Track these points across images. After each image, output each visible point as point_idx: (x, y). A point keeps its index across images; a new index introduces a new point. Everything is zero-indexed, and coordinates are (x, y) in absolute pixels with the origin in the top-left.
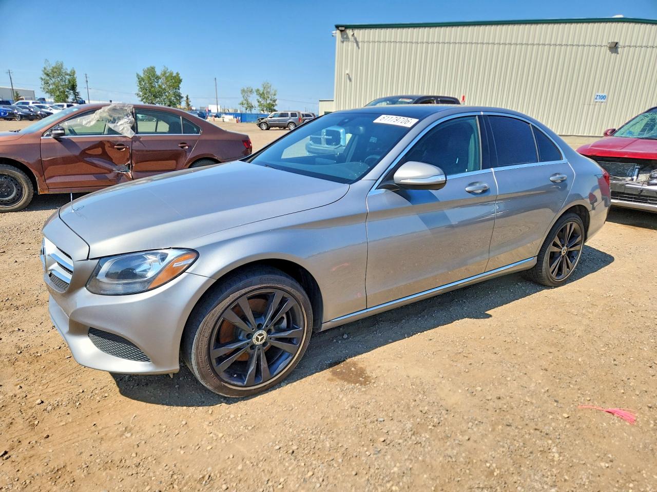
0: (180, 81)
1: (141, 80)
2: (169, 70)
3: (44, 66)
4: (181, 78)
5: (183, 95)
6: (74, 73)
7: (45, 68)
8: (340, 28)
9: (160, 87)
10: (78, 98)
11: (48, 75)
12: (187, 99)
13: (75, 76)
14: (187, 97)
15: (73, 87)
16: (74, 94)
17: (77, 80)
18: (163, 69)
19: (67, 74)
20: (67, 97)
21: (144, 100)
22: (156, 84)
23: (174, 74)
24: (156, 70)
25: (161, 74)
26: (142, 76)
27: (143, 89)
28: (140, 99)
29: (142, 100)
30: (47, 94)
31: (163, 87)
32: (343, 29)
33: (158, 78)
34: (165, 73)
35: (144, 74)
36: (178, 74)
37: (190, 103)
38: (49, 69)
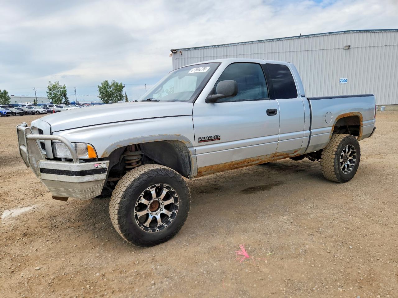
0: (122, 87)
1: (100, 88)
2: (116, 82)
3: (49, 85)
5: (124, 95)
6: (65, 87)
7: (49, 86)
8: (173, 52)
9: (111, 91)
10: (67, 100)
11: (50, 89)
12: (126, 97)
13: (66, 89)
14: (126, 96)
15: (65, 95)
16: (65, 99)
17: (67, 91)
18: (112, 81)
19: (62, 88)
20: (62, 100)
21: (103, 99)
22: (109, 90)
23: (119, 84)
24: (109, 82)
25: (112, 84)
26: (101, 86)
27: (102, 93)
28: (100, 99)
29: (101, 99)
30: (51, 100)
31: (113, 91)
32: (175, 52)
33: (111, 86)
34: (114, 84)
36: (121, 84)
37: (128, 99)
38: (51, 87)
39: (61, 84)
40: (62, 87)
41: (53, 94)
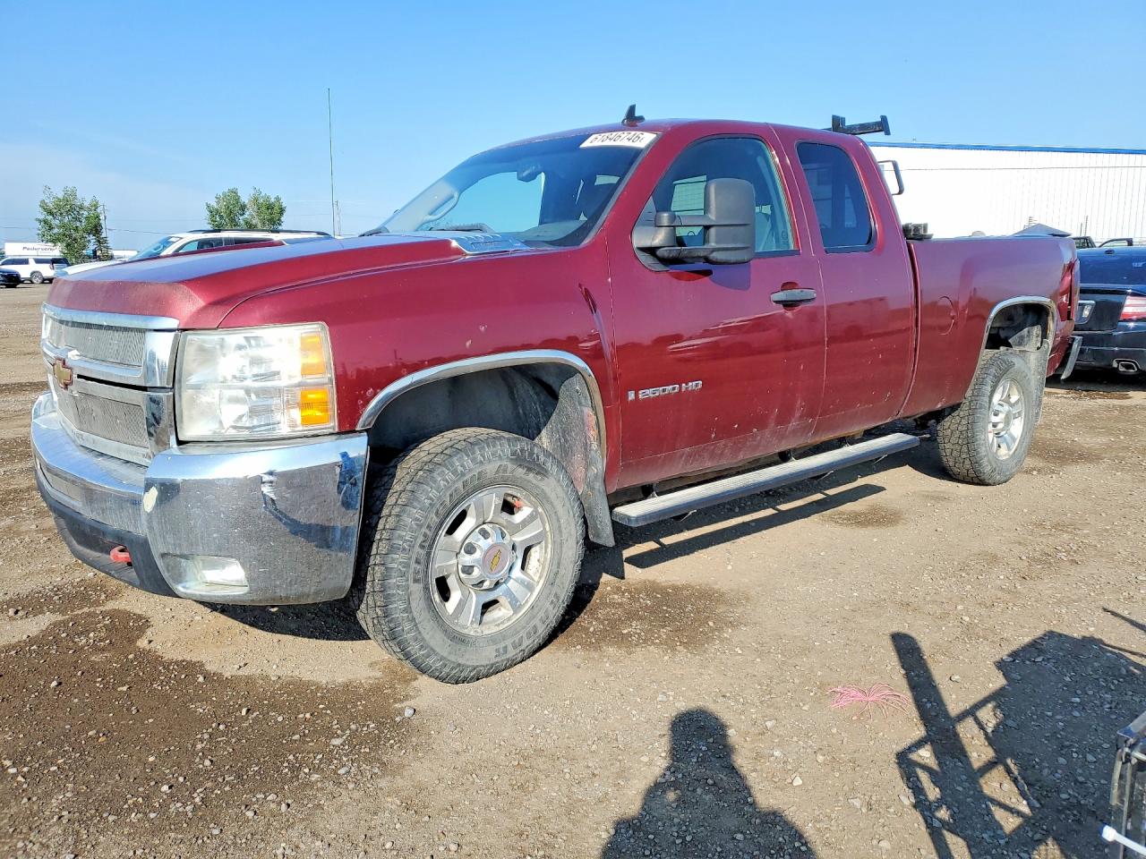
0: (282, 211)
1: (214, 213)
2: (263, 194)
3: (43, 197)
4: (284, 205)
6: (95, 205)
7: (43, 201)
9: (249, 223)
10: (104, 247)
11: (51, 213)
13: (99, 210)
15: (96, 229)
16: (97, 241)
17: (103, 217)
18: (253, 192)
19: (85, 209)
22: (241, 218)
23: (273, 200)
24: (239, 195)
25: (250, 201)
26: (214, 204)
33: (243, 208)
34: (256, 200)
35: (218, 203)
36: (278, 199)
38: (51, 202)
39: (85, 197)
40: (86, 204)
41: (59, 227)
